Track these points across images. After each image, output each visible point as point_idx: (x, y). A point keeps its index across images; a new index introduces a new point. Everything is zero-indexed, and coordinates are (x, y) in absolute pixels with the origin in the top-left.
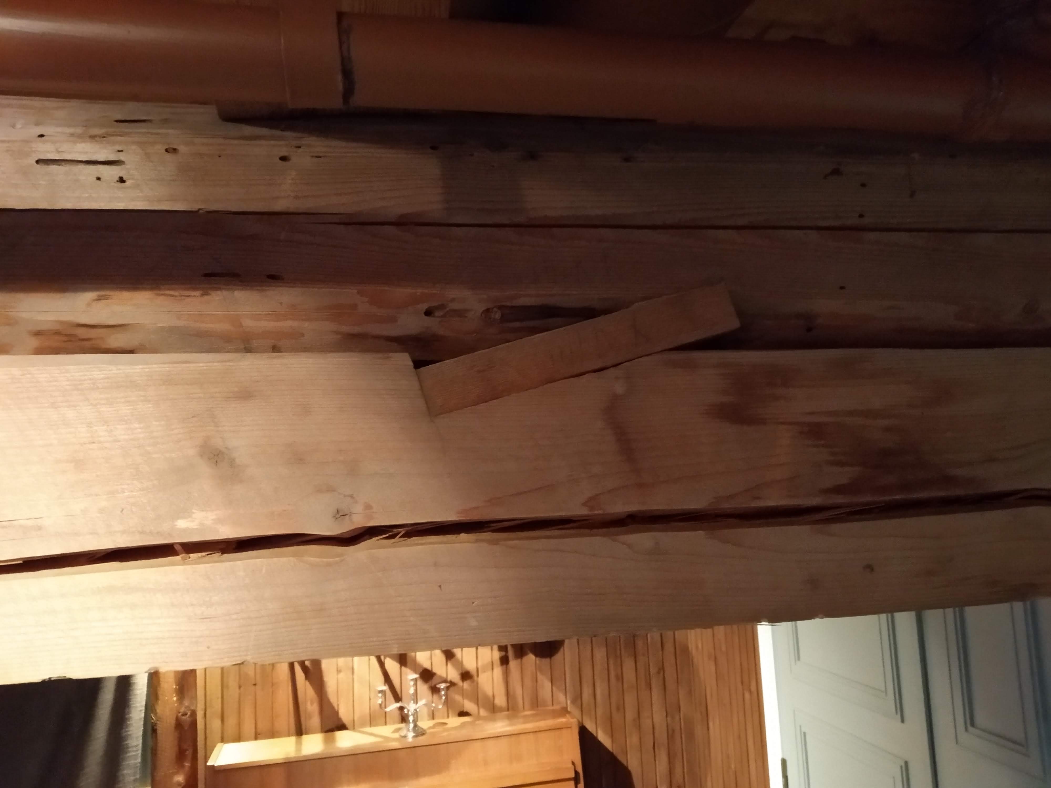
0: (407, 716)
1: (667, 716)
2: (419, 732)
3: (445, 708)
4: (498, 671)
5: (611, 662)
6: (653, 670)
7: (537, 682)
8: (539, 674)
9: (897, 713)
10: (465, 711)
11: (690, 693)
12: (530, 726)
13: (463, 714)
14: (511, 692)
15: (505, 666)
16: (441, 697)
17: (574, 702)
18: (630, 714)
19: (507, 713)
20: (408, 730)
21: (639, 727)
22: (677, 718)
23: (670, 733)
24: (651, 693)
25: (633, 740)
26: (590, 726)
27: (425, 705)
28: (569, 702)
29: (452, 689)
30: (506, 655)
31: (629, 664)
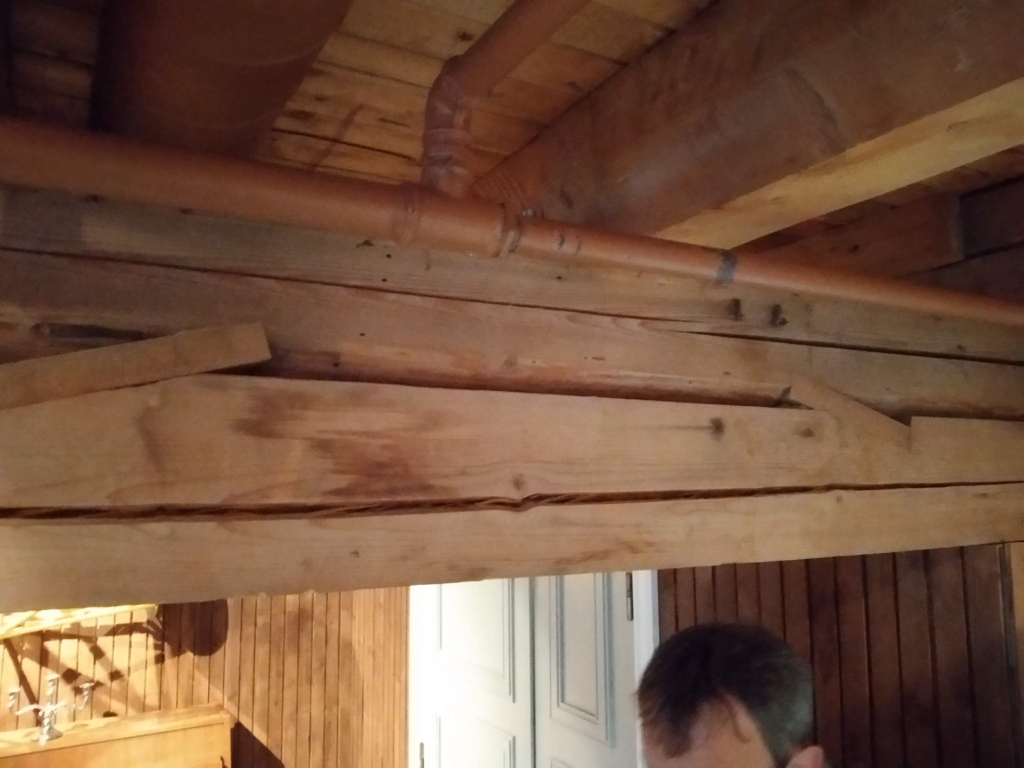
0: (42, 718)
1: (325, 708)
2: (54, 735)
3: (88, 708)
4: (152, 669)
5: (273, 658)
6: (315, 665)
7: (193, 679)
8: (196, 672)
9: (510, 694)
10: (111, 712)
11: (350, 685)
12: (179, 724)
13: (108, 714)
14: (164, 691)
15: (159, 665)
16: (84, 697)
17: (231, 699)
18: (288, 708)
19: (158, 712)
20: (42, 733)
21: (296, 722)
22: (335, 710)
23: (327, 725)
24: (311, 686)
25: (289, 734)
26: (246, 722)
27: (65, 706)
28: (226, 699)
29: (98, 689)
30: (162, 653)
31: (291, 661)
